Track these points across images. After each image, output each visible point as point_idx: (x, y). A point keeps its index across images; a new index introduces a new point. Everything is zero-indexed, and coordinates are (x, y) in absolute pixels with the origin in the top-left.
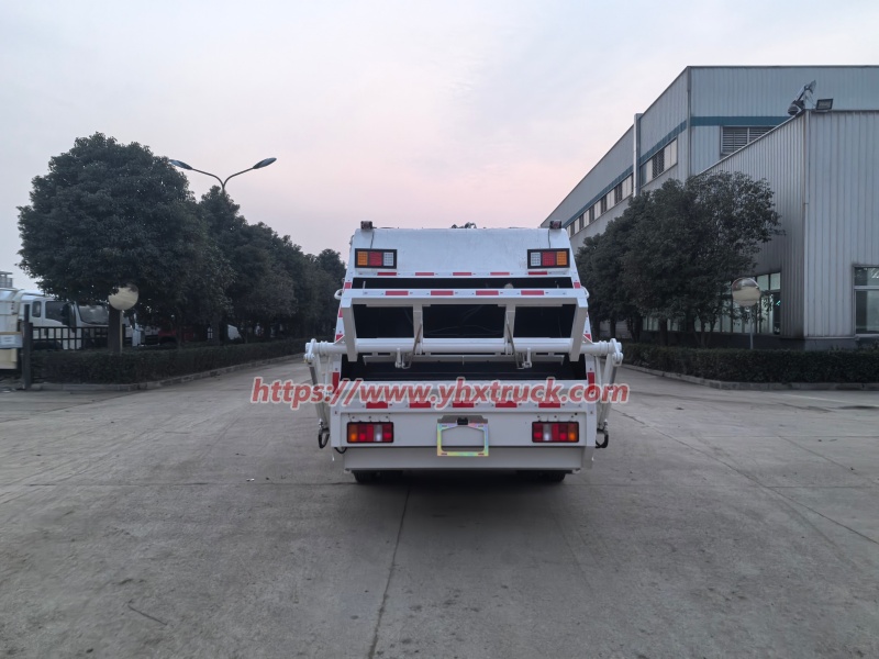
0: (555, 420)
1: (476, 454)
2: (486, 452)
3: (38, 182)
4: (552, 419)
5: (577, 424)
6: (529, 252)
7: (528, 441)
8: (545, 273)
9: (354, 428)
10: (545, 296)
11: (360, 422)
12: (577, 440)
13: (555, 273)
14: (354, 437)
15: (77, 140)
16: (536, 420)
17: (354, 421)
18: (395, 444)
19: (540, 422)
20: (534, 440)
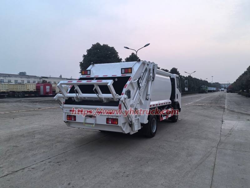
0: (112, 118)
1: (92, 126)
2: (94, 126)
3: (84, 56)
4: (111, 117)
5: (117, 119)
6: (122, 69)
7: (105, 123)
8: (125, 75)
9: (68, 116)
10: (102, 82)
11: (69, 115)
12: (117, 124)
13: (128, 75)
14: (68, 119)
15: (93, 45)
16: (107, 117)
17: (68, 114)
18: (76, 121)
19: (108, 118)
20: (107, 123)
